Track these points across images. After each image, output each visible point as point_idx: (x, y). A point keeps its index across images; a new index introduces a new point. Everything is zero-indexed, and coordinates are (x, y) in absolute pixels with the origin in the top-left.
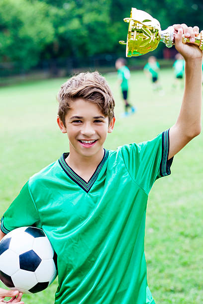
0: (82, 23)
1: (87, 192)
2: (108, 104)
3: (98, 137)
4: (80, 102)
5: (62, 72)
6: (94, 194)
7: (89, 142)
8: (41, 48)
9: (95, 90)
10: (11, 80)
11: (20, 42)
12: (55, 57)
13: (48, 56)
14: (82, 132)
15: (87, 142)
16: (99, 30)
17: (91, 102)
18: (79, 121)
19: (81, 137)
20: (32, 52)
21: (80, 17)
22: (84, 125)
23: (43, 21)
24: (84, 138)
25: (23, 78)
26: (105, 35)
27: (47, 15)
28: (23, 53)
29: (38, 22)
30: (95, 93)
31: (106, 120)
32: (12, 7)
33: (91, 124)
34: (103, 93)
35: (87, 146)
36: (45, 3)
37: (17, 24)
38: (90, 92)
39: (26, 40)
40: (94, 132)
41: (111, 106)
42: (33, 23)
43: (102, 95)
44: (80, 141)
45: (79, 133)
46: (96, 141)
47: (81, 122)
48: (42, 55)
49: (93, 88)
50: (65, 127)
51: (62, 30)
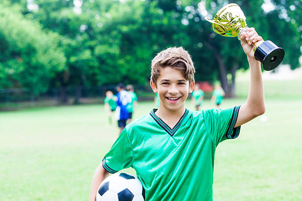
0: (93, 54)
1: (172, 136)
2: (189, 71)
3: (181, 95)
4: (168, 69)
5: (71, 100)
6: (177, 138)
7: (174, 99)
8: (52, 75)
9: (180, 60)
10: (20, 105)
11: (32, 68)
12: (64, 85)
13: (58, 84)
14: (169, 92)
15: (172, 99)
16: (109, 61)
17: (176, 69)
18: (167, 83)
19: (168, 95)
20: (43, 79)
21: (92, 48)
22: (170, 86)
23: (55, 50)
24: (170, 96)
25: (32, 104)
26: (115, 67)
27: (60, 45)
28: (34, 80)
29: (51, 51)
30: (179, 62)
31: (187, 82)
32: (27, 35)
33: (176, 86)
34: (185, 62)
35: (173, 102)
36: (58, 34)
37: (31, 51)
38: (175, 62)
39: (39, 67)
40: (178, 92)
41: (191, 72)
42: (45, 52)
43: (185, 64)
44: (167, 98)
45: (166, 92)
46: (179, 98)
47: (169, 84)
48: (52, 82)
49: (178, 58)
50: (157, 88)
51: (73, 59)
